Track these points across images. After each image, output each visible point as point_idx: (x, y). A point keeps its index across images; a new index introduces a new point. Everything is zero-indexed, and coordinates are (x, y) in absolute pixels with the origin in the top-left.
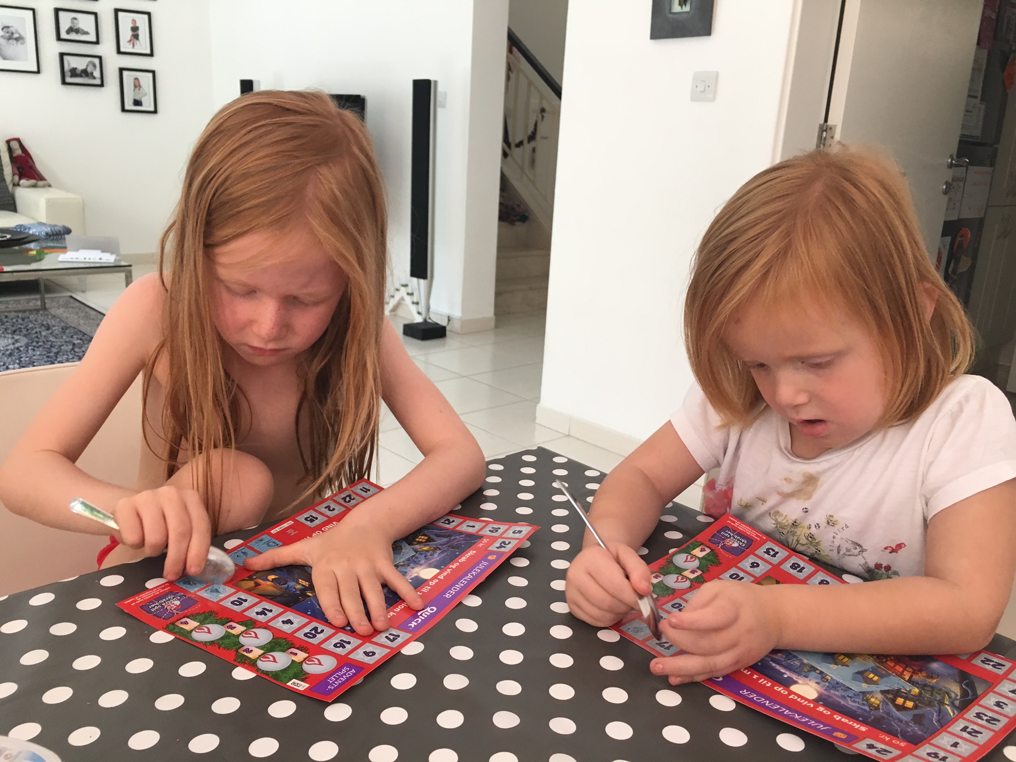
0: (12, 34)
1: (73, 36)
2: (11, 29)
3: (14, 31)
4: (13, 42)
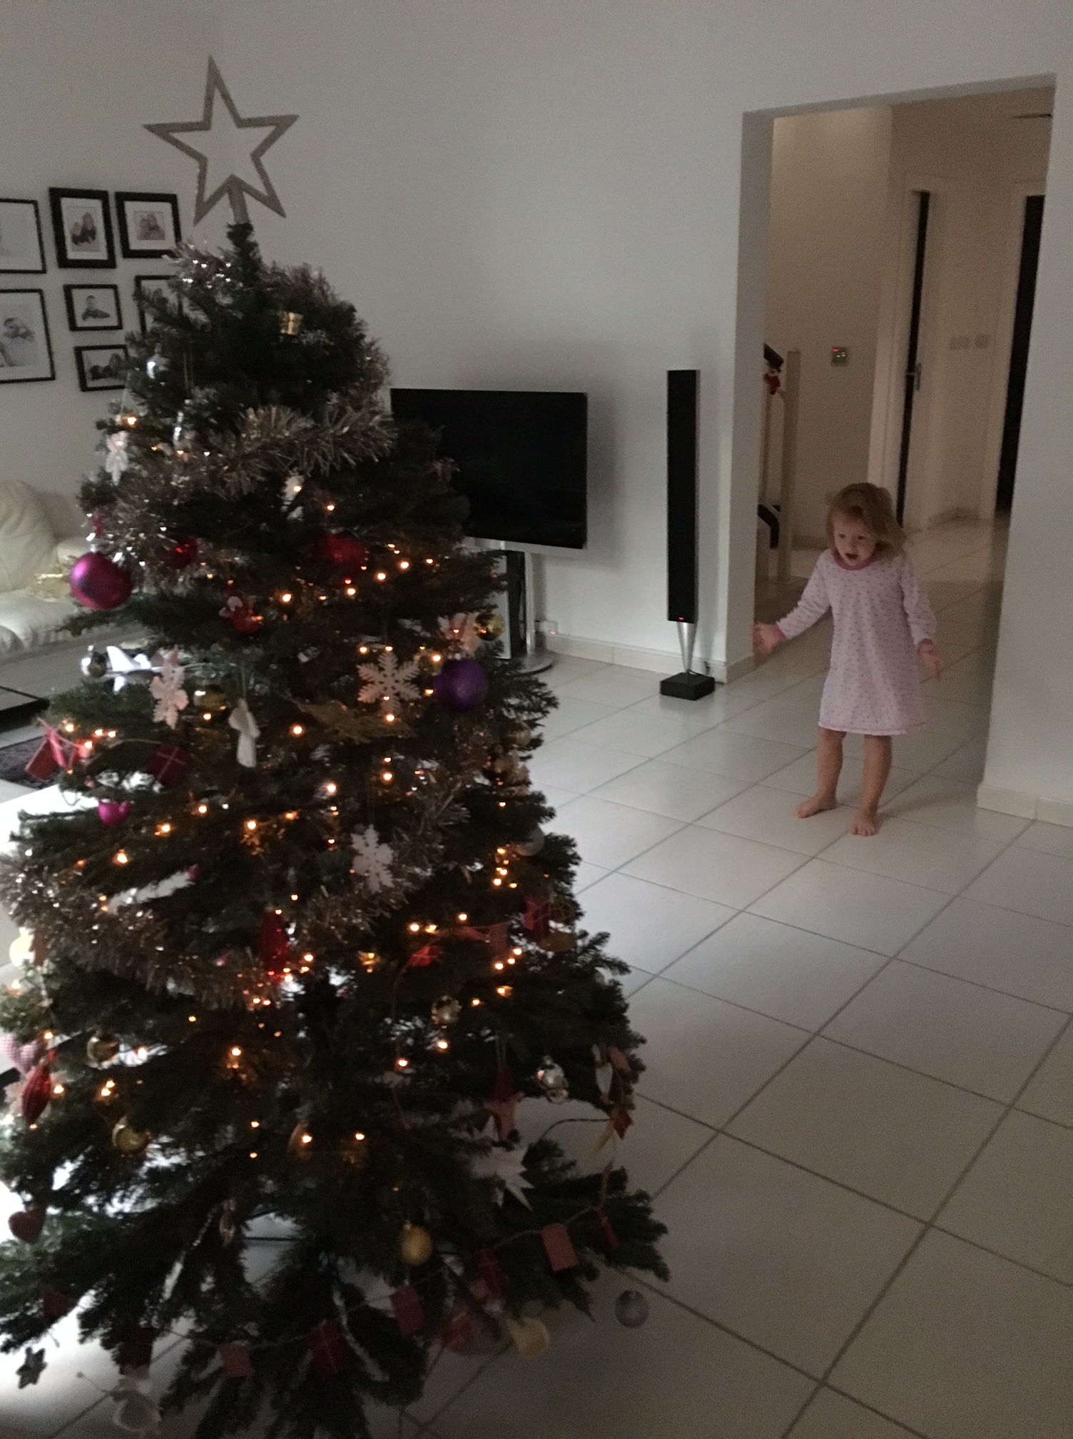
0: (18, 328)
1: (91, 322)
3: (20, 325)
4: (19, 339)
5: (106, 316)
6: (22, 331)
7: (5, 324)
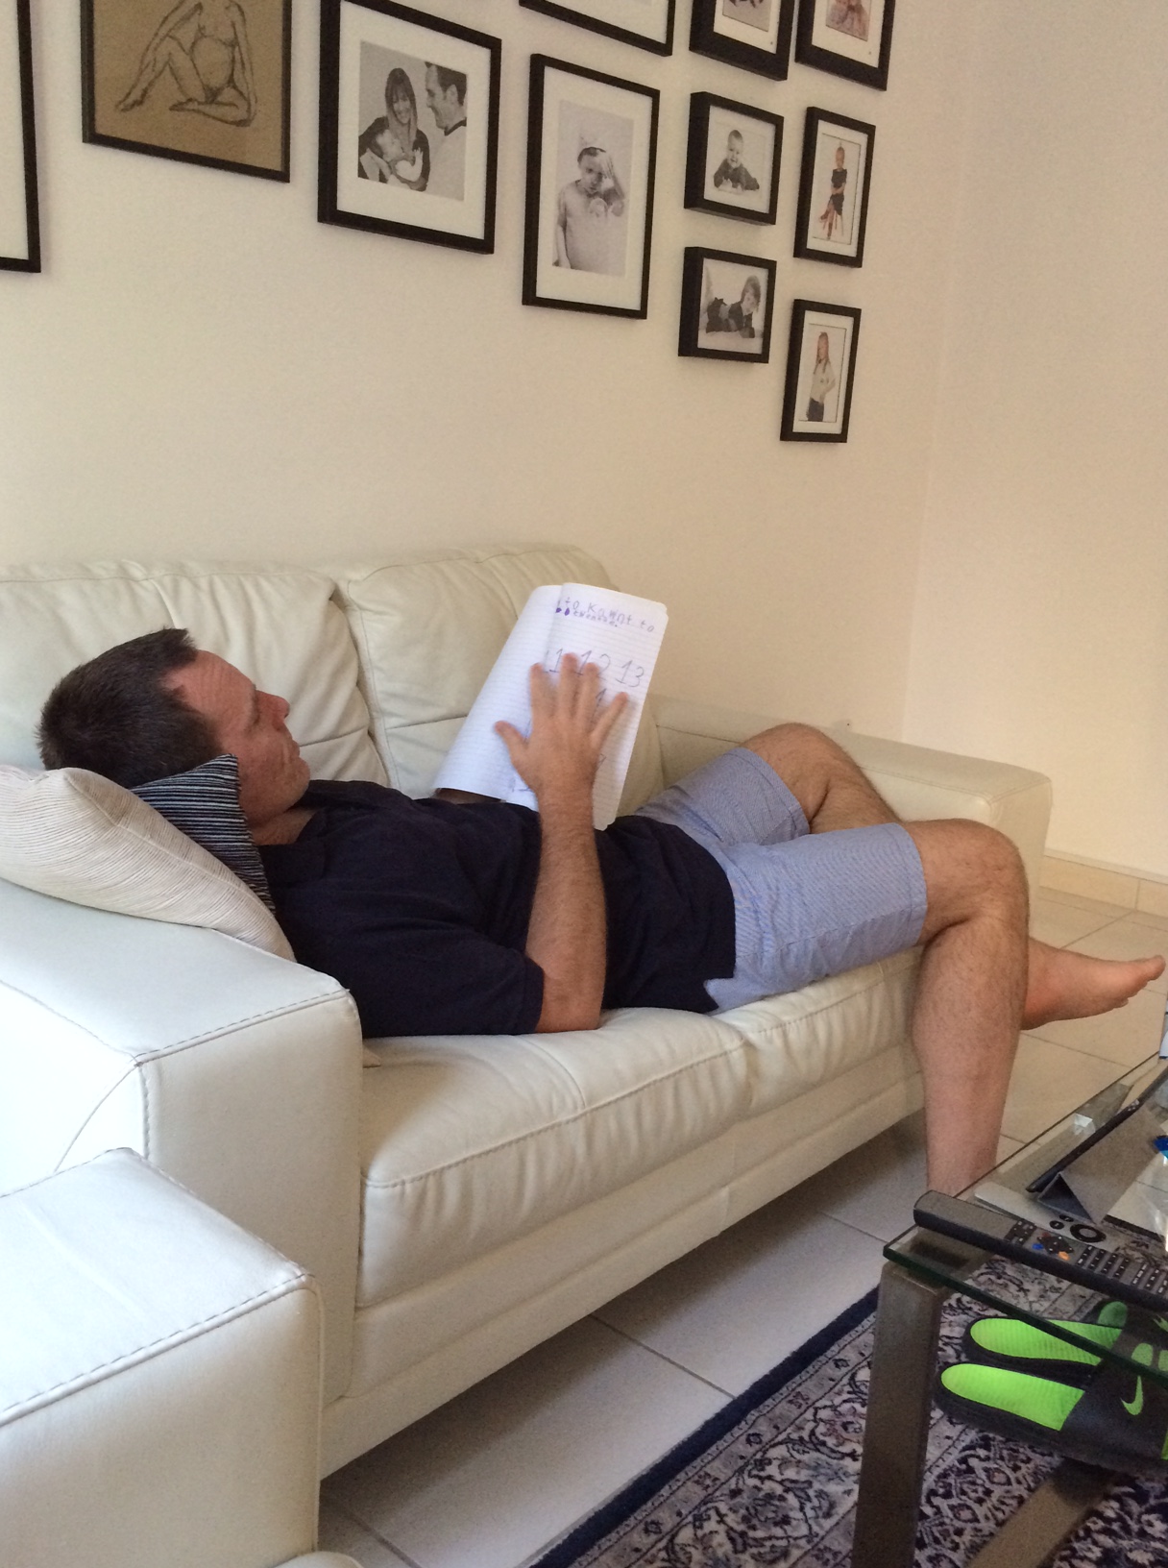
0: (600, 176)
1: (727, 194)
2: (601, 160)
3: (605, 169)
4: (598, 203)
5: (752, 185)
6: (607, 184)
7: (580, 158)
